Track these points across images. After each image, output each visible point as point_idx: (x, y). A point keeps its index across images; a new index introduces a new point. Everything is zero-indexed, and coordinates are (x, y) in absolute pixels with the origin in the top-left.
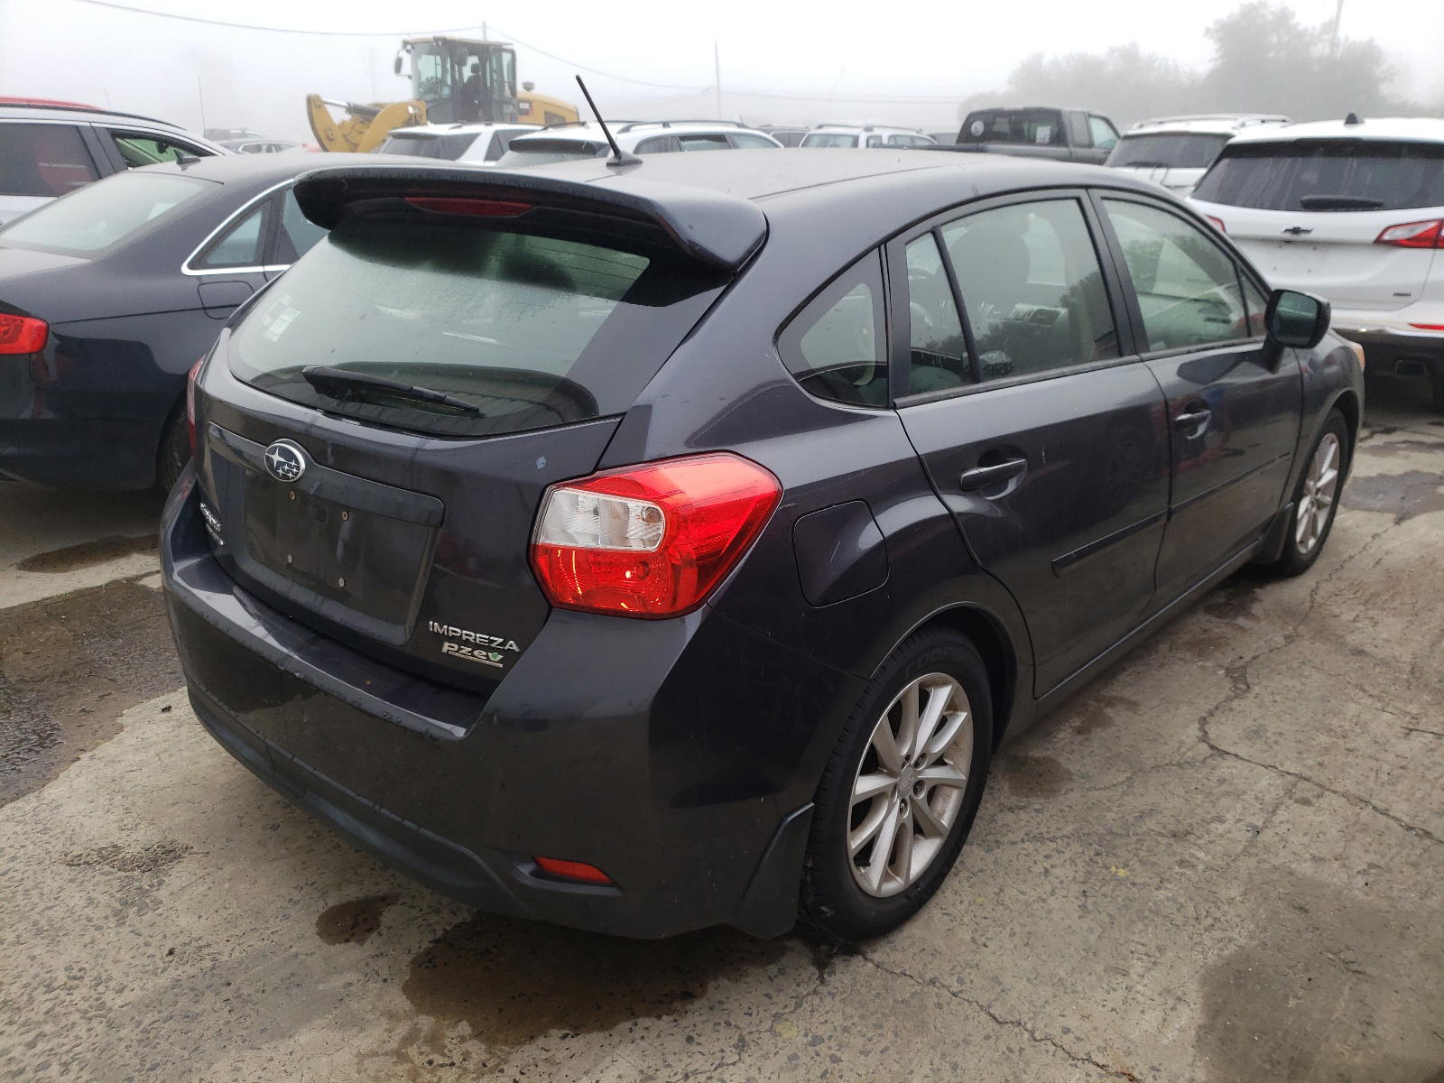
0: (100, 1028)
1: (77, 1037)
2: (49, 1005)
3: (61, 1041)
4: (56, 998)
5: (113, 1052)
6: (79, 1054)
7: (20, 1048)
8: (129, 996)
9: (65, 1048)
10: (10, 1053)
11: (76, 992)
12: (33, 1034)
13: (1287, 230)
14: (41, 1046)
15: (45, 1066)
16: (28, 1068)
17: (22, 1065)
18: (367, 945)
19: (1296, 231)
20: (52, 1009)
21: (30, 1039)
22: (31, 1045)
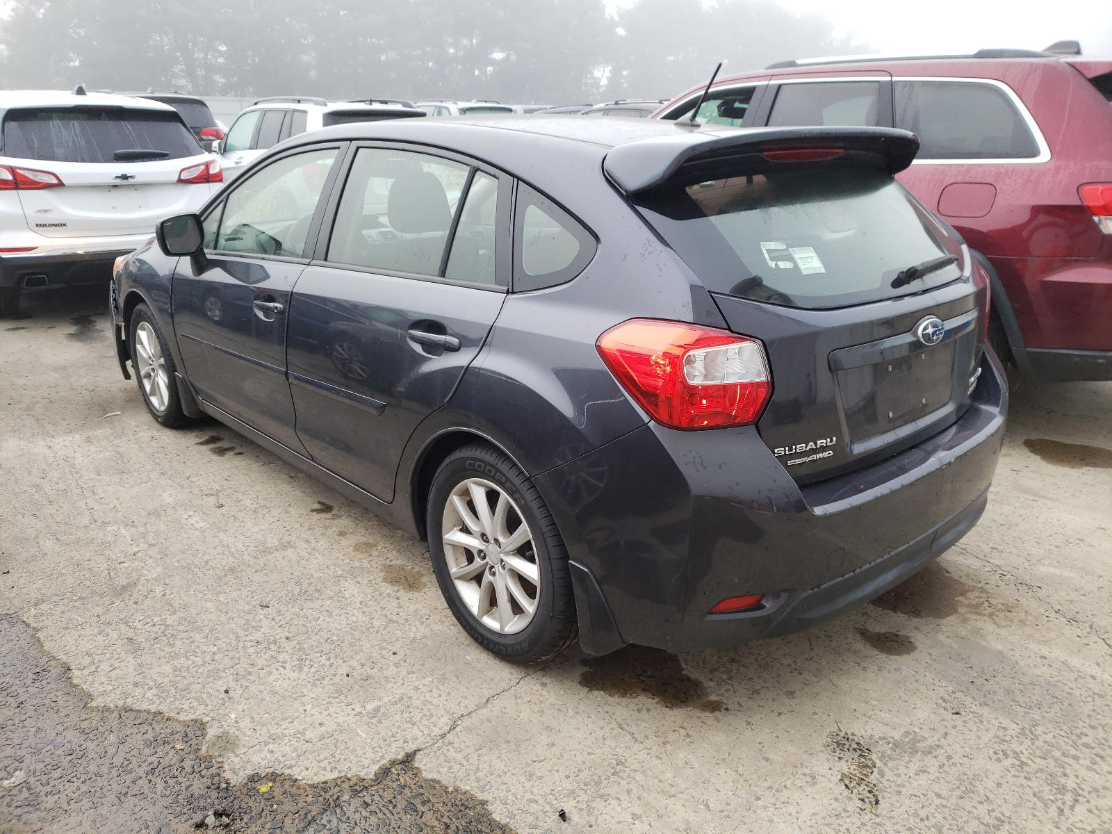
0: (1040, 730)
1: (1054, 737)
2: (1037, 760)
3: (1062, 744)
4: (1029, 758)
5: (1055, 718)
6: (1066, 732)
7: (1081, 761)
8: (1006, 723)
9: (1066, 740)
10: (1088, 766)
11: (1018, 750)
12: (1066, 759)
13: (117, 177)
14: (1073, 752)
15: (1086, 745)
16: (1093, 752)
17: (1094, 756)
18: (910, 635)
19: (125, 177)
20: (1040, 757)
21: (1071, 759)
22: (1076, 758)
